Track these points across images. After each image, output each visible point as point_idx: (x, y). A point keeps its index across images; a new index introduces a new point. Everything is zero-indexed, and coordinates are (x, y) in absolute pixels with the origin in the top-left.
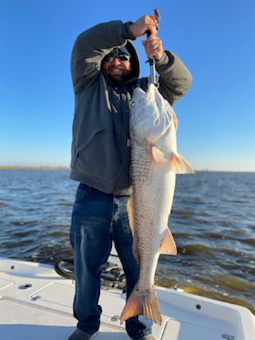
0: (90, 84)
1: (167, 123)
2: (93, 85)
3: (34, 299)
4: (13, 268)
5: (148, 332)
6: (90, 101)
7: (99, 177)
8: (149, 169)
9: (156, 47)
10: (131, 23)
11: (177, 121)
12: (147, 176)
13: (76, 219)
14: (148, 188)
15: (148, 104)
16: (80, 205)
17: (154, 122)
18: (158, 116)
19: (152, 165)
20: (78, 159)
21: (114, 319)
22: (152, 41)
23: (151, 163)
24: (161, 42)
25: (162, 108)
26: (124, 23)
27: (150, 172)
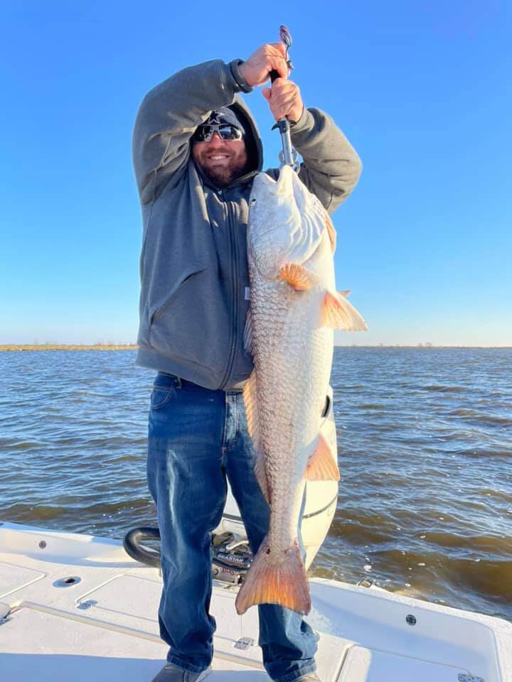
0: (171, 184)
1: (316, 237)
2: (176, 185)
3: (85, 606)
4: (43, 545)
5: (307, 668)
6: (172, 216)
7: (195, 359)
8: (283, 323)
9: (288, 98)
10: (240, 63)
11: (334, 234)
12: (279, 336)
13: (157, 444)
14: (283, 357)
15: (281, 201)
16: (162, 417)
17: (292, 235)
18: (299, 225)
19: (290, 314)
20: (153, 327)
21: (242, 644)
22: (281, 88)
23: (287, 310)
24: (298, 88)
25: (307, 209)
26: (227, 63)
27: (285, 327)
